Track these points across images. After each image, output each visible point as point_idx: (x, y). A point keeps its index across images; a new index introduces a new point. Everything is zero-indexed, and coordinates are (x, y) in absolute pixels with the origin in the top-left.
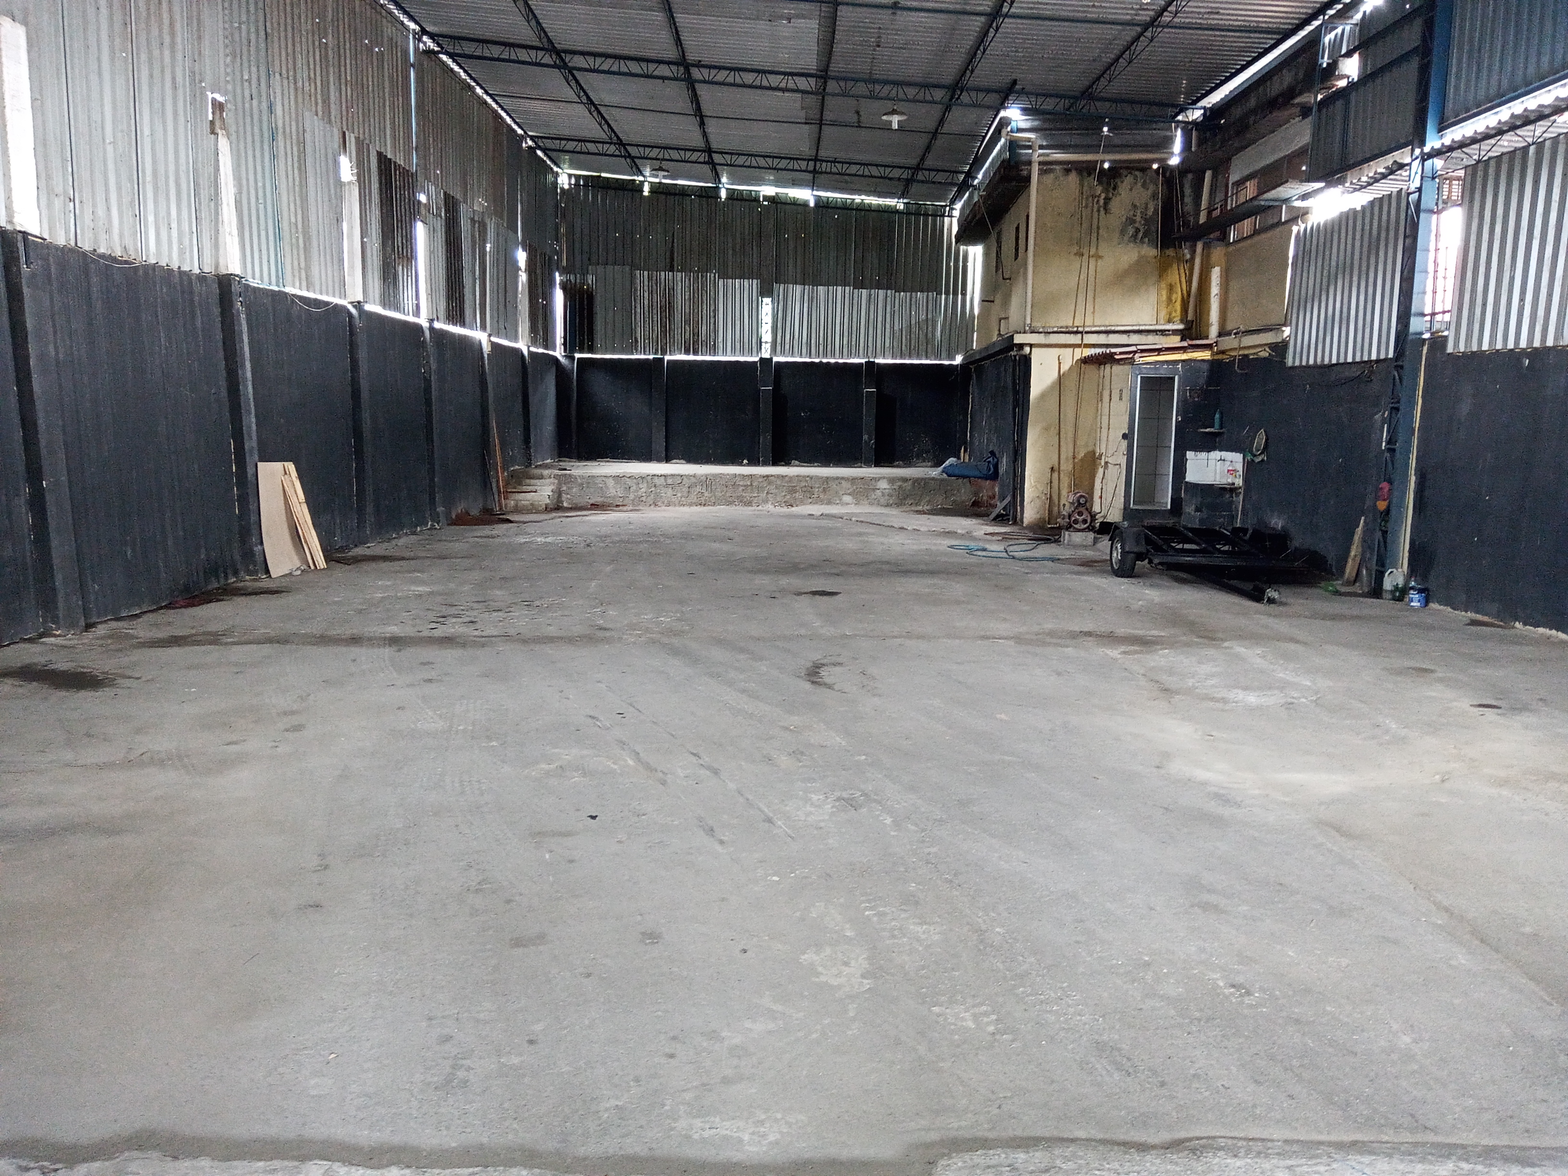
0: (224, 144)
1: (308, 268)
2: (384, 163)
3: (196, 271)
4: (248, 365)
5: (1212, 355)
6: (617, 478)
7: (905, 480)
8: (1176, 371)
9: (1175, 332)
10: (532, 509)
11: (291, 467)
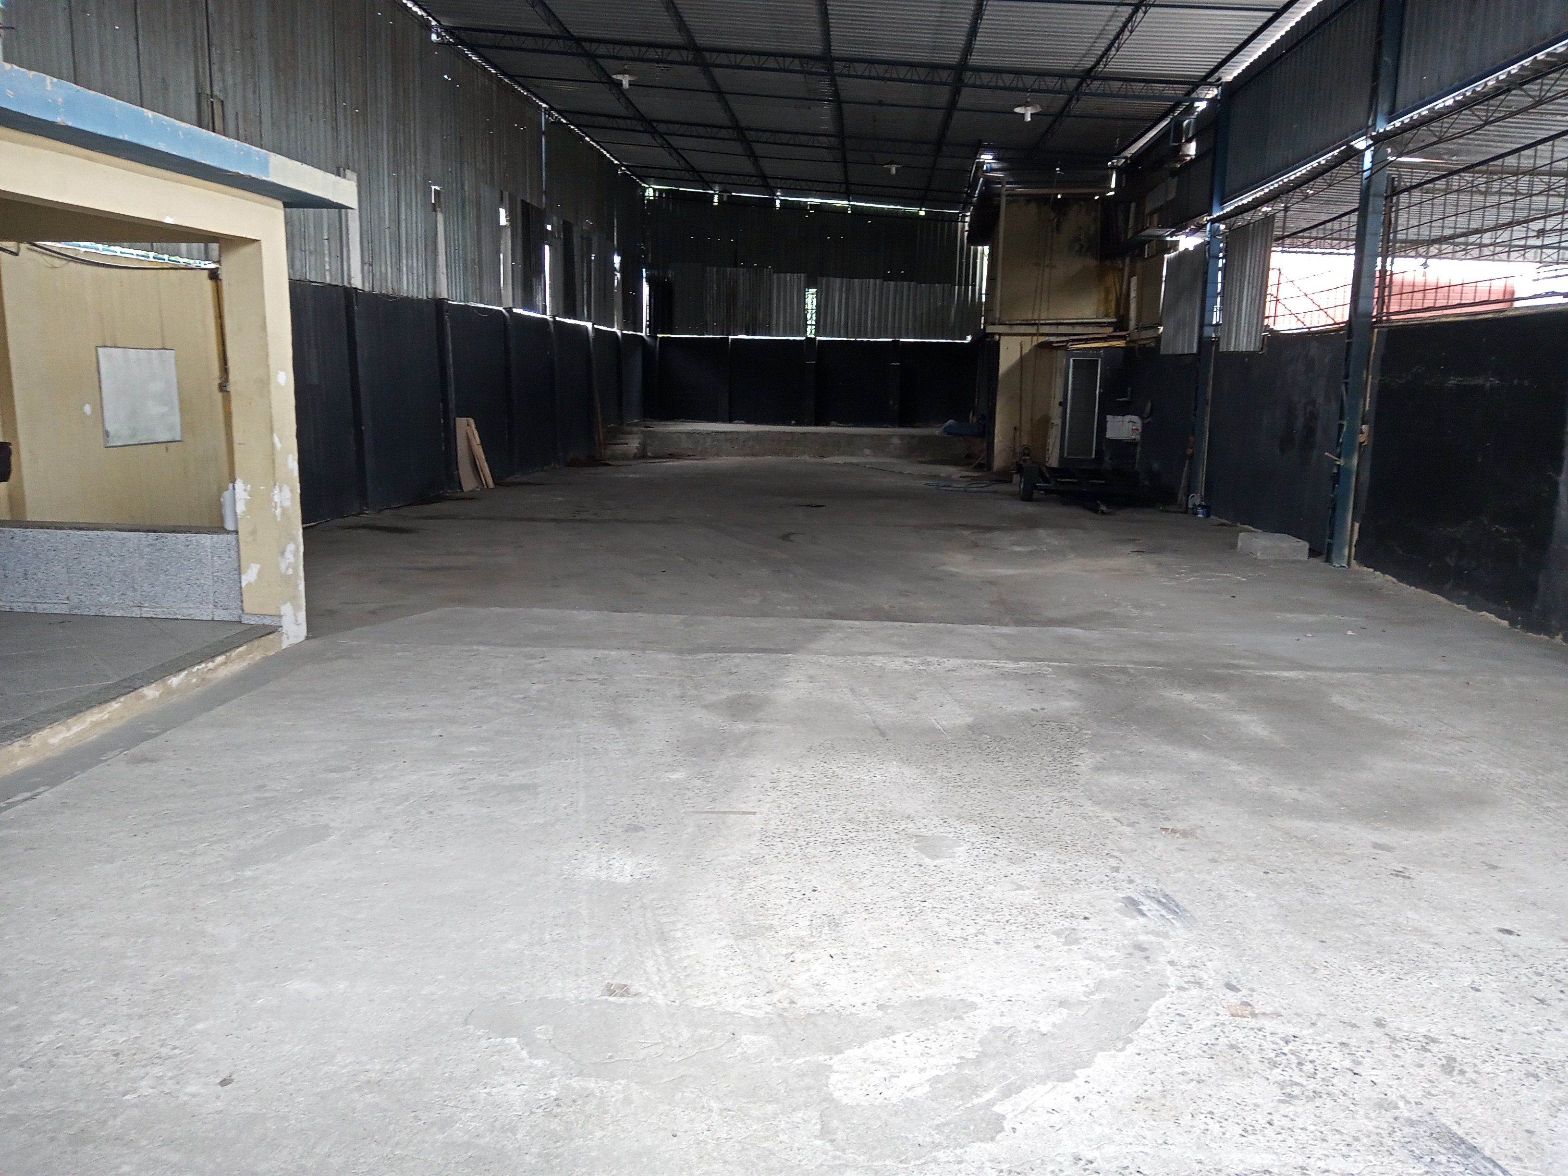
0: (440, 217)
1: (481, 288)
2: (525, 204)
3: (425, 298)
4: (451, 355)
5: (1126, 343)
6: (689, 434)
7: (913, 437)
8: (1099, 356)
9: (1110, 324)
10: (625, 457)
11: (472, 421)
